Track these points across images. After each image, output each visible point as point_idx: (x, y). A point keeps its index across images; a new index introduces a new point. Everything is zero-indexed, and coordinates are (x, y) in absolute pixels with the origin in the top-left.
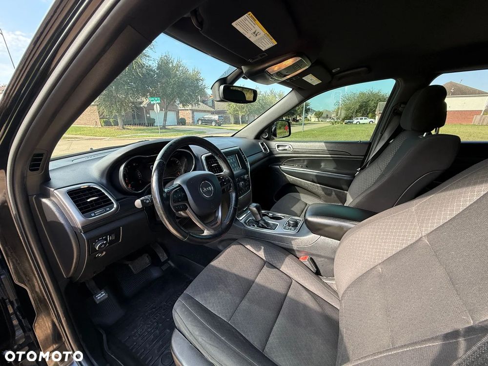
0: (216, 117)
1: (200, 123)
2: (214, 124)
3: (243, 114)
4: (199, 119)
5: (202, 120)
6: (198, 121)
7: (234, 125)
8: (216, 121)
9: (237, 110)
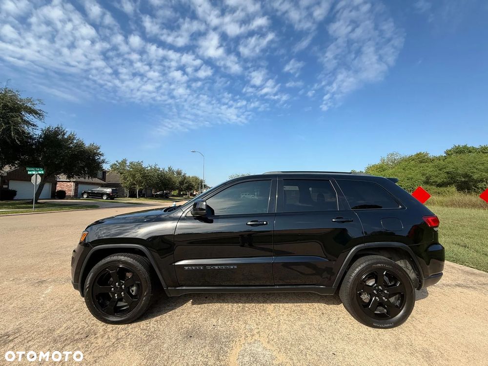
0: (109, 190)
1: (85, 196)
2: (105, 197)
3: (141, 188)
4: (85, 192)
5: (88, 193)
6: (83, 194)
7: (130, 198)
8: (108, 195)
9: (134, 184)
